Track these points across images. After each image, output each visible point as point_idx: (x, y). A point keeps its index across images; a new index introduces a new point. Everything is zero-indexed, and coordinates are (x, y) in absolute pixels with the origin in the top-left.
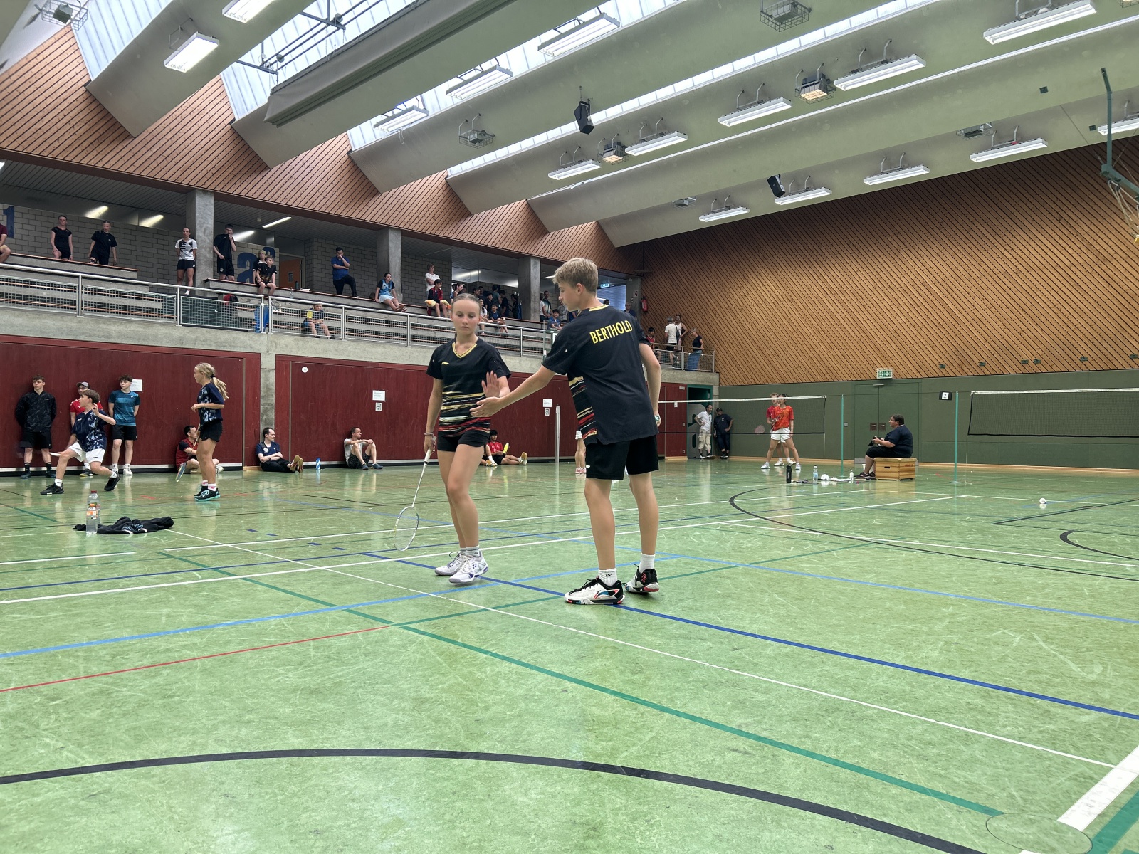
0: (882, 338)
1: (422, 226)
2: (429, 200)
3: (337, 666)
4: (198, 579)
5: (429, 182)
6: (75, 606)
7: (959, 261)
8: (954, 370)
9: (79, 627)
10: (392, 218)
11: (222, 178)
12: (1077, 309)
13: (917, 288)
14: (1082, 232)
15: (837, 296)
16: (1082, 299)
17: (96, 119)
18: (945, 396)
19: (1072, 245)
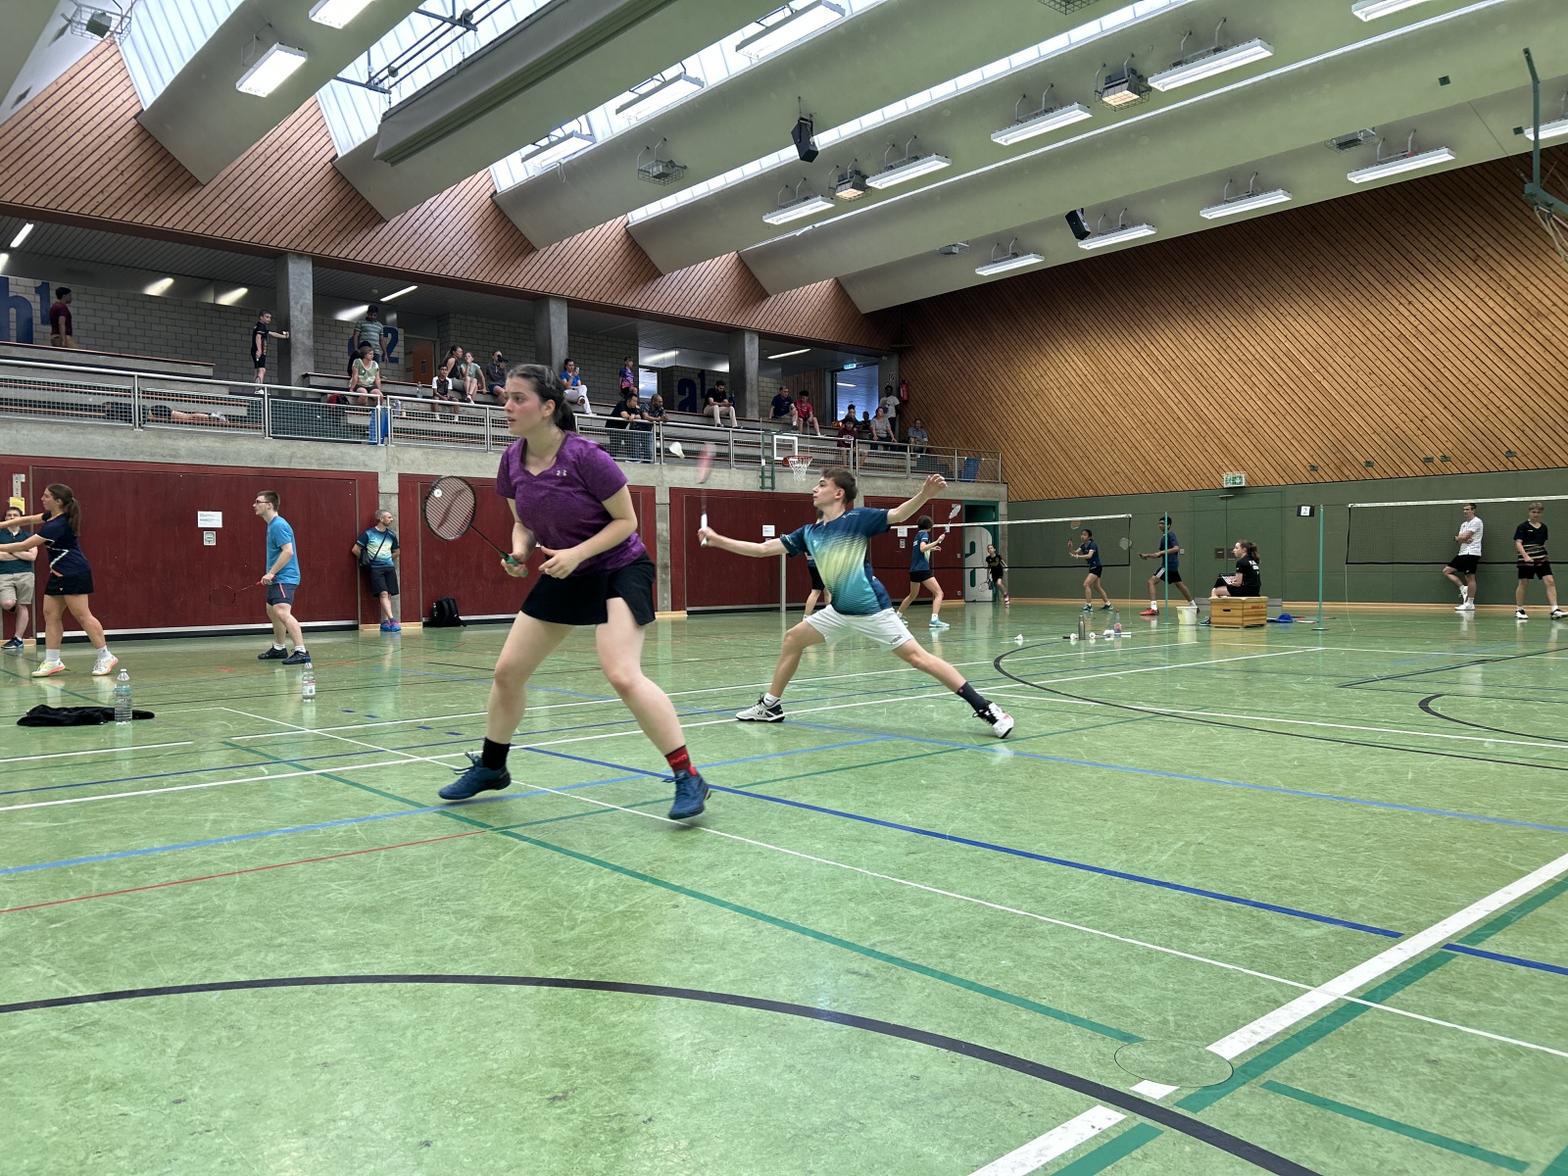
0: (1230, 430)
1: (595, 294)
2: (603, 257)
4: (263, 774)
5: (602, 232)
6: (104, 810)
7: (1337, 321)
8: (1330, 473)
9: (102, 836)
10: (553, 283)
11: (323, 236)
12: (1501, 385)
13: (1278, 361)
14: (1508, 277)
15: (1167, 374)
16: (1507, 371)
17: (151, 162)
18: (1305, 511)
19: (1493, 294)
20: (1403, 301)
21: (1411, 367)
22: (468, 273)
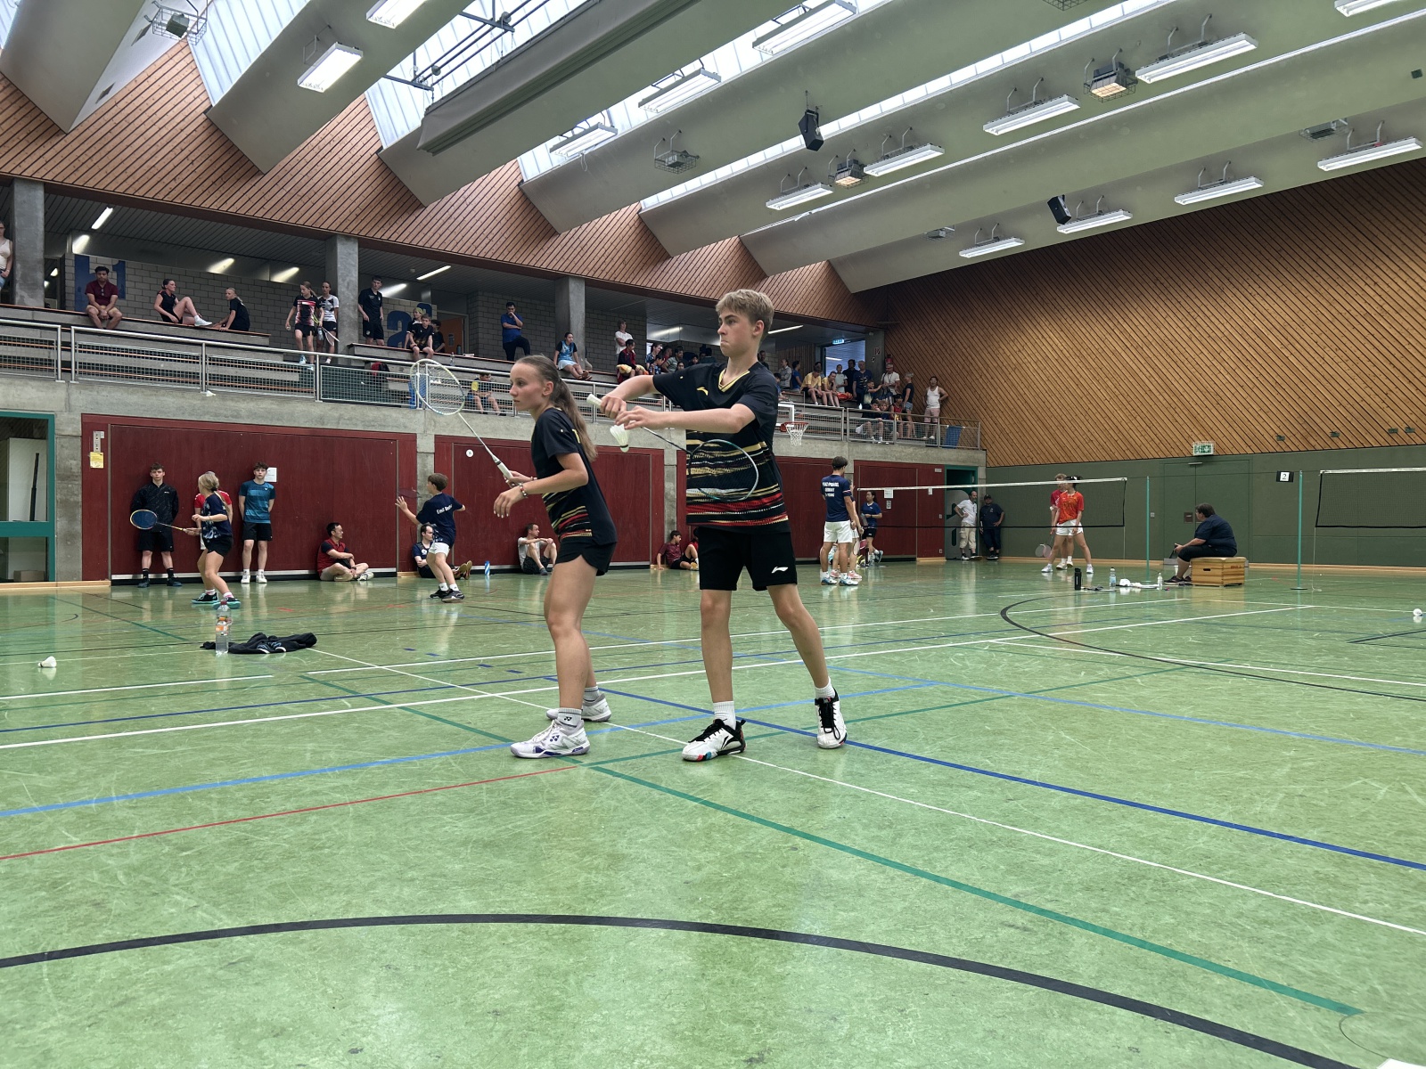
0: (1199, 402)
1: (610, 274)
2: (618, 240)
3: (515, 814)
4: (347, 708)
5: (618, 217)
6: (207, 738)
7: (1304, 301)
8: (1297, 443)
9: (211, 764)
10: (573, 264)
11: (368, 220)
13: (1247, 337)
15: (1139, 349)
17: (218, 154)
18: (1285, 476)
20: (1369, 281)
21: (1377, 344)
22: (497, 255)
